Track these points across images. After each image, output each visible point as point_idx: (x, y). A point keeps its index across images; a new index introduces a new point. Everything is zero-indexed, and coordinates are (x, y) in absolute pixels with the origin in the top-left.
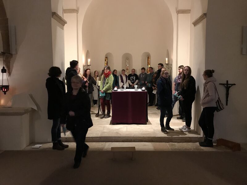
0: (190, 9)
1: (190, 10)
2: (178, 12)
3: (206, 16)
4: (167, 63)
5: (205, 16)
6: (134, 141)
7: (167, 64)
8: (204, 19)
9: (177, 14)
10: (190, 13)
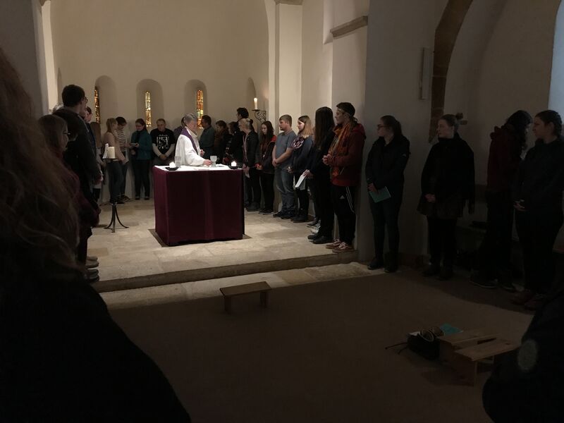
3: (367, 21)
4: (256, 108)
6: (239, 274)
7: (257, 111)
9: (275, 3)
10: (301, 4)
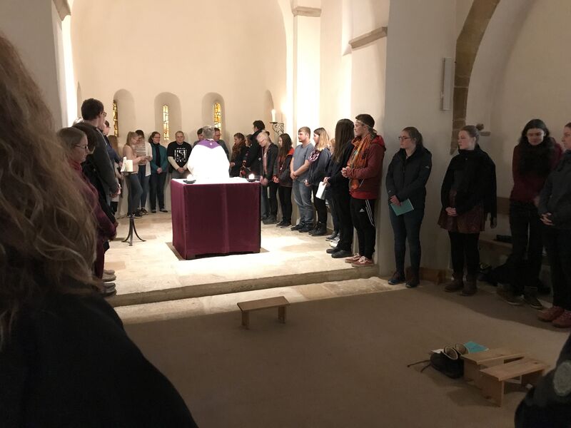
0: (319, 7)
1: (320, 10)
2: (298, 11)
3: (386, 32)
4: (274, 121)
5: (384, 33)
7: (274, 123)
8: (382, 37)
9: (293, 15)
10: (319, 16)
